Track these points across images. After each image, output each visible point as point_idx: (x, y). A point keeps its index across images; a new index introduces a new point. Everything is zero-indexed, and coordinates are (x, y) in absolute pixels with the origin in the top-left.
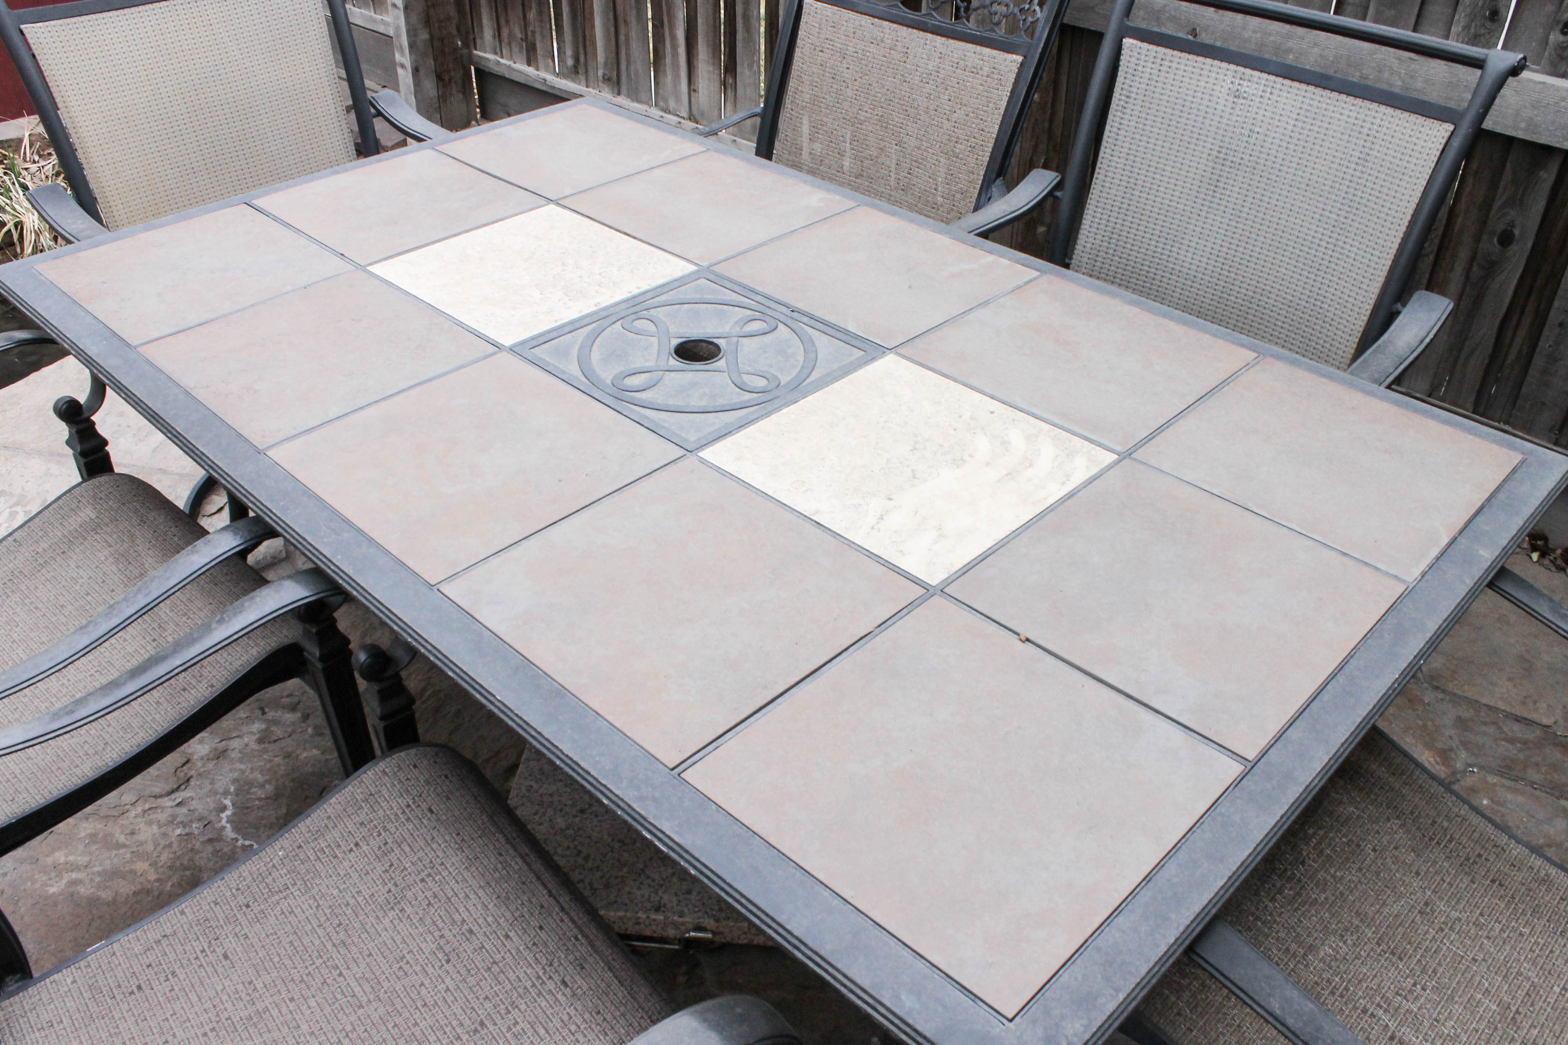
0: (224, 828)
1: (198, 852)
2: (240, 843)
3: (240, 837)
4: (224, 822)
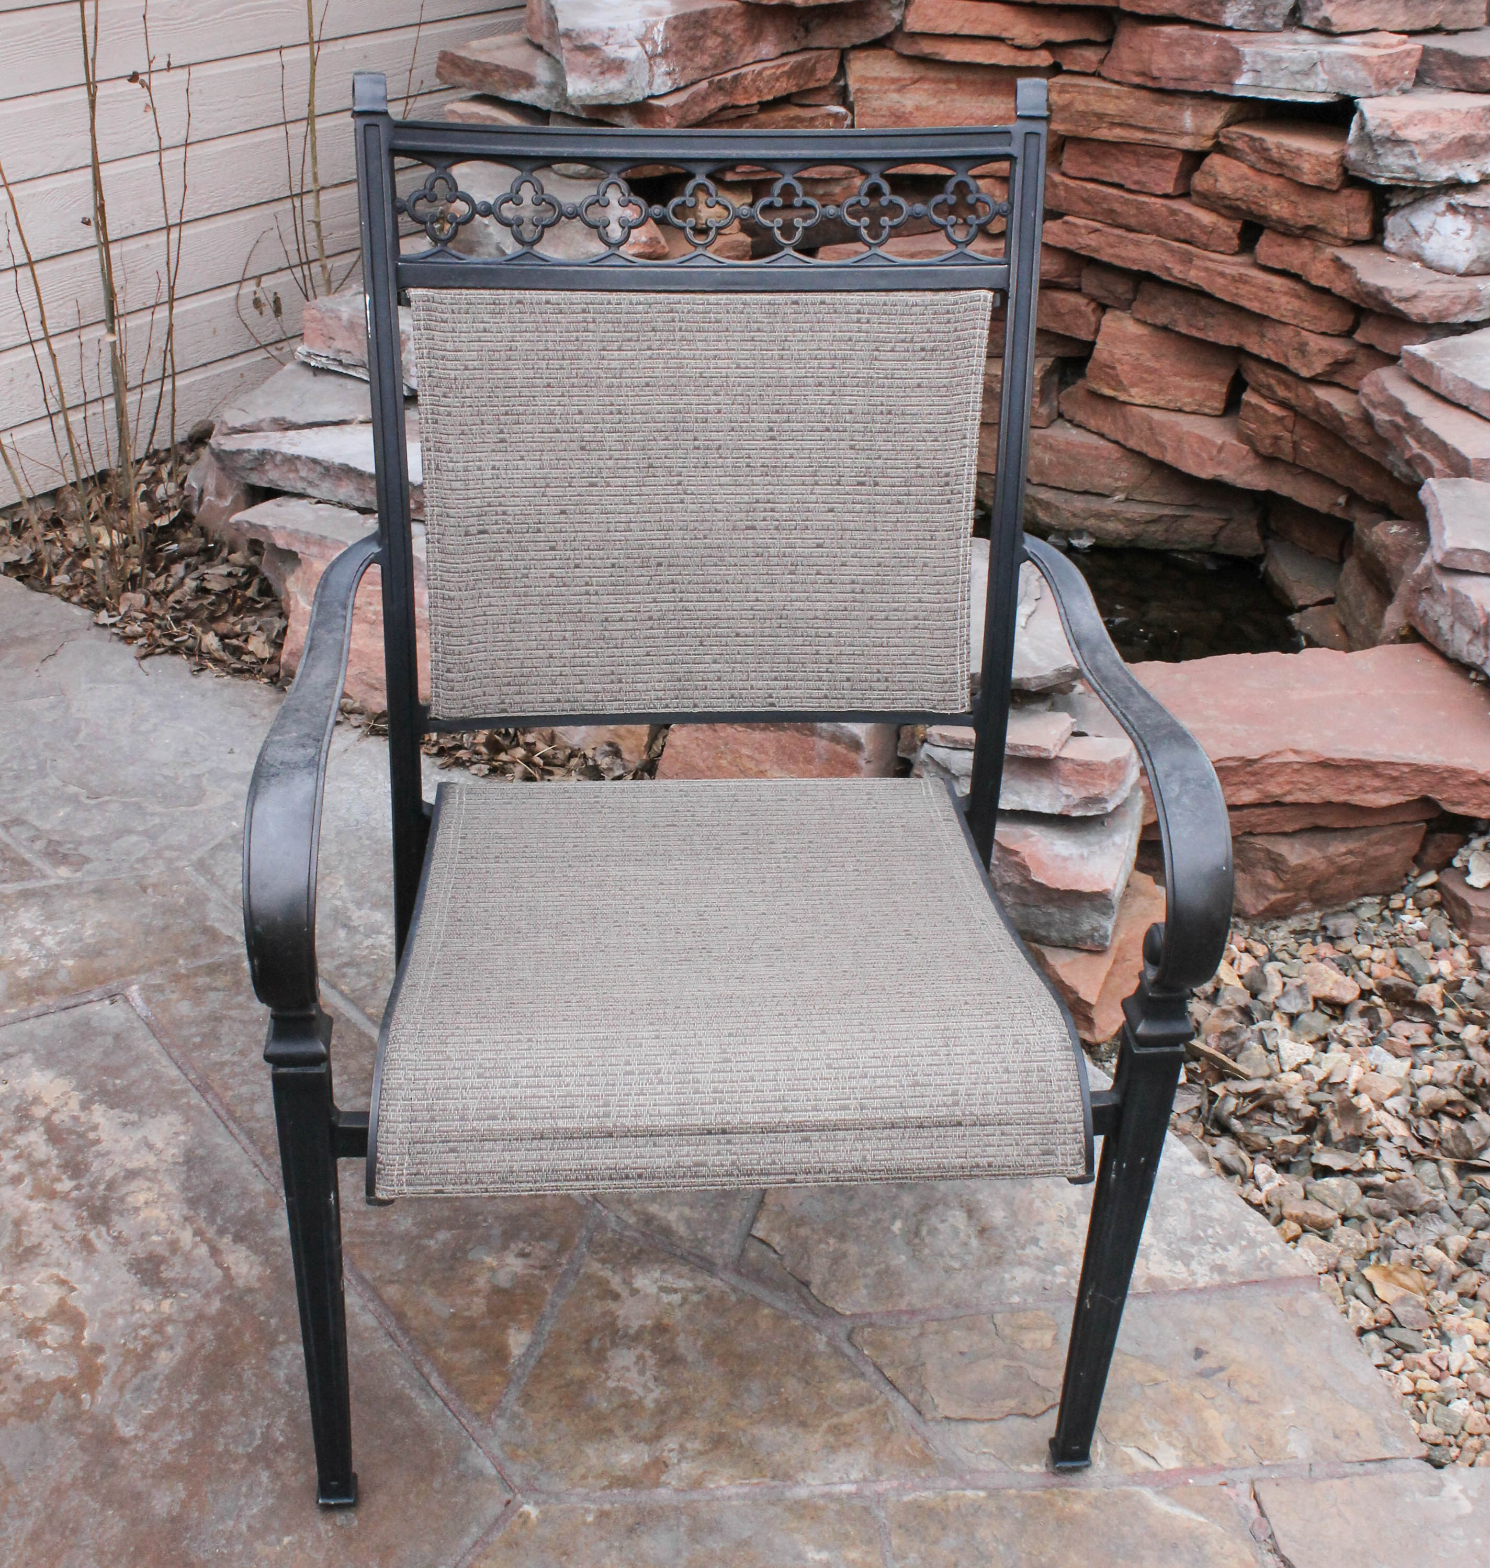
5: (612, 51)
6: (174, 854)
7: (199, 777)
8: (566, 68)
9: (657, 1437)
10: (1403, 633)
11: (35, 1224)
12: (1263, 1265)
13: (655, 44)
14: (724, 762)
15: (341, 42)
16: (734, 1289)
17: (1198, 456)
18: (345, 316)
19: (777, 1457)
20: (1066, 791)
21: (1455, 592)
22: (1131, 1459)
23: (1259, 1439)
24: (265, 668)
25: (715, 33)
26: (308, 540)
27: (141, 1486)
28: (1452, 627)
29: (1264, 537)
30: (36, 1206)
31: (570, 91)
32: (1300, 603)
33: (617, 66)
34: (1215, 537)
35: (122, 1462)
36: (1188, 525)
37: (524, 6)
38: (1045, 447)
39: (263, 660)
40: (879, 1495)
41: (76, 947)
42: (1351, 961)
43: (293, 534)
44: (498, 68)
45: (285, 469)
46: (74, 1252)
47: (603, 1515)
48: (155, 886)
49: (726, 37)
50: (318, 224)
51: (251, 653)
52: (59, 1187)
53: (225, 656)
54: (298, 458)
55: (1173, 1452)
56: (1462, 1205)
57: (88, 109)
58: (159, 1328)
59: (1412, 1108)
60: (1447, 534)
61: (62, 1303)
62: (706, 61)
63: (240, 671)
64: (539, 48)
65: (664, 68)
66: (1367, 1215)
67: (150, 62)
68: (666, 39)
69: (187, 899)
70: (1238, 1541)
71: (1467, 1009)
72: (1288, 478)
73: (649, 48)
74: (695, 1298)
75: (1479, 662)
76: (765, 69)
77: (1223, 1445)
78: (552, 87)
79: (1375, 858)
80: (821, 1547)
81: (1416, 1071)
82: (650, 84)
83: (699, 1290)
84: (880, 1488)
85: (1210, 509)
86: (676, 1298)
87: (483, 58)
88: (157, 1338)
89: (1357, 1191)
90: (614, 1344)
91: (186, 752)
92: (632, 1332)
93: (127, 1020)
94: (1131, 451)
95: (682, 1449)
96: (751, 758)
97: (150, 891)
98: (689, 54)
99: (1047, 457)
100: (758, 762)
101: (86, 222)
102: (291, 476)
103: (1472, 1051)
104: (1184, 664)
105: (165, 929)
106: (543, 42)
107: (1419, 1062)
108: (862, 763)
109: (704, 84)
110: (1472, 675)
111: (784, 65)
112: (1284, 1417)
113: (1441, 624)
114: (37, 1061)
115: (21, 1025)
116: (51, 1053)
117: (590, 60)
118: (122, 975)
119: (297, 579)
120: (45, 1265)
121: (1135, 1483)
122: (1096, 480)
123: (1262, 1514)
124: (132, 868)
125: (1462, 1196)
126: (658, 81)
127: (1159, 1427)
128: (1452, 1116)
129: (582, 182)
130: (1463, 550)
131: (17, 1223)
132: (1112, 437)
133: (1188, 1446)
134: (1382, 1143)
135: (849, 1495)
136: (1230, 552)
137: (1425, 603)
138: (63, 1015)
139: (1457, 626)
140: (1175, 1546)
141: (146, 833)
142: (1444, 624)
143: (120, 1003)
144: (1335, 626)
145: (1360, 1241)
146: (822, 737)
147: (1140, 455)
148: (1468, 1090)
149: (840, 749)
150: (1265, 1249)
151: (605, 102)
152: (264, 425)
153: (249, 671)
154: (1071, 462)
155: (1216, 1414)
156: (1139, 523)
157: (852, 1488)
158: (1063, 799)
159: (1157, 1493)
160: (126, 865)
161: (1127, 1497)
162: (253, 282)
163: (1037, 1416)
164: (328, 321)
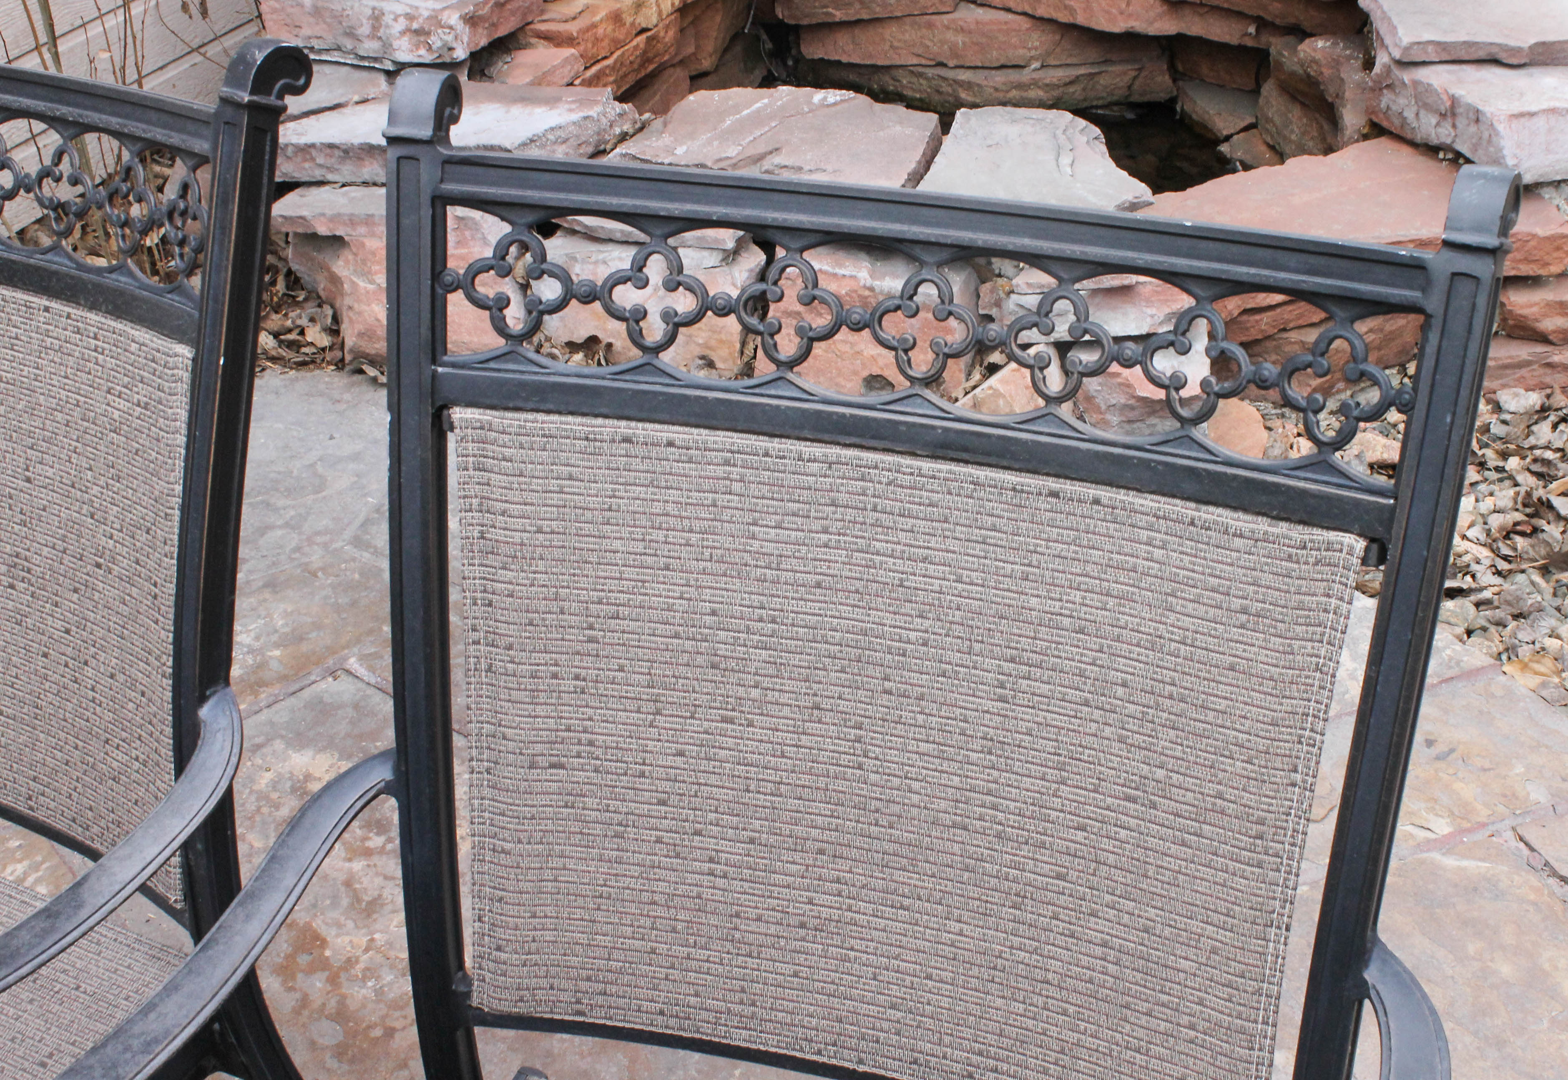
6: (327, 538)
7: (312, 465)
10: (1365, 131)
11: (365, 880)
12: (1453, 664)
17: (1108, 12)
20: (1150, 311)
21: (1416, 83)
22: (1411, 834)
23: (1505, 796)
24: (329, 356)
26: (353, 221)
27: (584, 1065)
28: (1417, 114)
29: (1175, 81)
30: (358, 866)
32: (1225, 133)
34: (1129, 87)
35: (556, 1051)
36: (1103, 80)
38: (956, 30)
39: (323, 349)
41: (275, 638)
42: (1389, 427)
43: (335, 218)
45: (299, 159)
48: (323, 569)
51: (312, 344)
52: (370, 844)
53: (283, 352)
54: (313, 146)
55: (1442, 821)
56: (1558, 602)
59: (1488, 535)
60: (1401, 32)
63: (303, 364)
66: (1487, 625)
69: (361, 574)
70: (1523, 873)
71: (1499, 446)
72: (1197, 19)
75: (1449, 141)
77: (1479, 807)
79: (1391, 332)
81: (1481, 503)
85: (1121, 62)
89: (1472, 609)
91: (286, 447)
93: (359, 690)
94: (1041, 19)
97: (320, 574)
99: (960, 39)
102: (307, 165)
103: (1520, 478)
104: (1190, 191)
105: (354, 604)
107: (1480, 496)
110: (1441, 155)
112: (1517, 775)
113: (1405, 114)
114: (289, 744)
115: (255, 717)
116: (299, 734)
118: (335, 653)
119: (347, 262)
121: (1422, 851)
122: (1010, 53)
123: (1532, 849)
124: (292, 560)
125: (1555, 595)
127: (1423, 805)
128: (1523, 534)
130: (1419, 43)
131: (348, 884)
132: (1019, 10)
133: (1452, 813)
134: (1474, 567)
136: (1146, 98)
137: (1386, 99)
138: (292, 699)
139: (1422, 113)
140: (1475, 889)
141: (287, 525)
142: (1409, 114)
143: (344, 677)
144: (1263, 148)
145: (1490, 647)
147: (1051, 21)
148: (1528, 510)
150: (1448, 652)
153: (313, 362)
154: (984, 40)
155: (1462, 785)
156: (1058, 86)
158: (1149, 319)
159: (1443, 854)
160: (283, 557)
161: (1422, 862)
163: (1323, 818)
164: (290, 10)
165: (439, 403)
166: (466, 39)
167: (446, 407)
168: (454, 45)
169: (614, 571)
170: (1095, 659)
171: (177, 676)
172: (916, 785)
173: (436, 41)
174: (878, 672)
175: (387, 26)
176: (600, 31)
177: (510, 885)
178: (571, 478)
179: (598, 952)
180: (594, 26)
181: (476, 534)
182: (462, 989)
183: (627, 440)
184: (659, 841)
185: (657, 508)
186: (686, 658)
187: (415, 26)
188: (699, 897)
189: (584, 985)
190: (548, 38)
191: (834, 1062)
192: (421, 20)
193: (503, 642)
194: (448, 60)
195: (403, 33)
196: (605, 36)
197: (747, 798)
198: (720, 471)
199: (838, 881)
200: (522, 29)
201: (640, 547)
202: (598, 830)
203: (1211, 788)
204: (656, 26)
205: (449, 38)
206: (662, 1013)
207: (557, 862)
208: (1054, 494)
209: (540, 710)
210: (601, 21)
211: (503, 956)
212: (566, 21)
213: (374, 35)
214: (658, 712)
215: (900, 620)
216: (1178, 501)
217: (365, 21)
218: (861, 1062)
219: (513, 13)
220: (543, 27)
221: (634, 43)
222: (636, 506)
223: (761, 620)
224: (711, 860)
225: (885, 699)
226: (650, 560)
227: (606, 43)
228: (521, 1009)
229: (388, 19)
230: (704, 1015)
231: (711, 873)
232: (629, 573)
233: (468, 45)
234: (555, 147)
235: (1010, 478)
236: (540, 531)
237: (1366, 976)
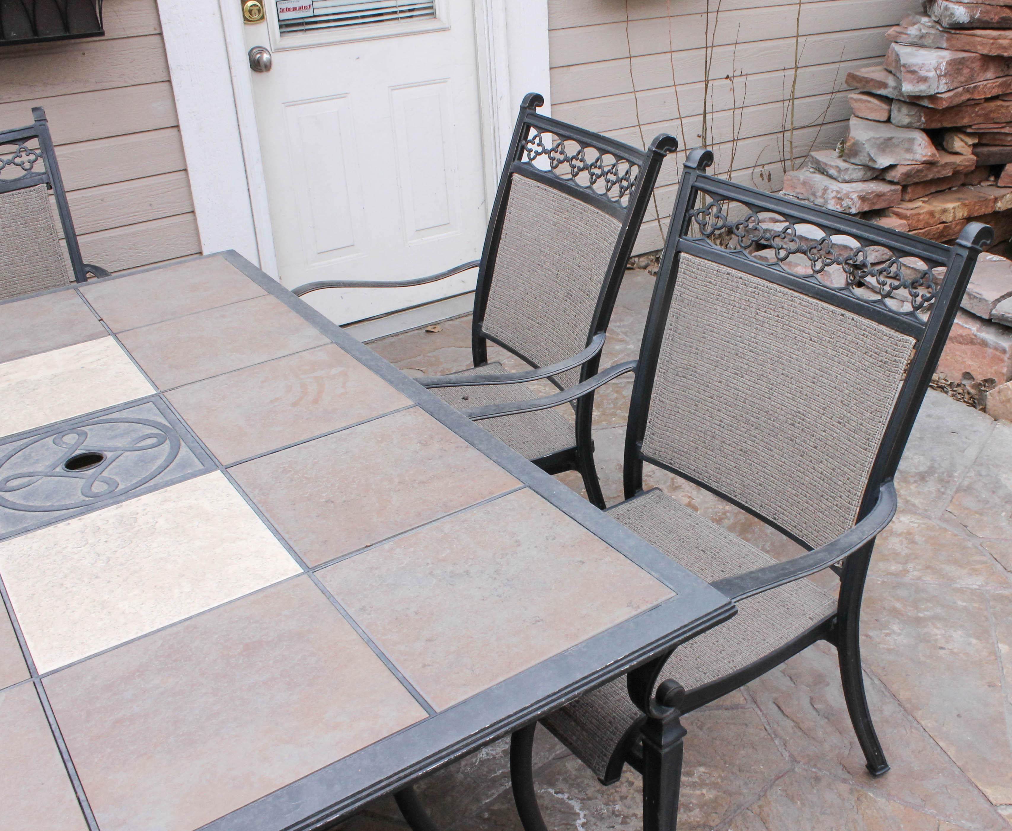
0: (581, 809)
1: (598, 791)
2: (566, 796)
3: (567, 801)
4: (582, 814)
5: (923, 73)
8: (903, 80)
9: (906, 563)
13: (941, 71)
14: (948, 357)
15: (804, 68)
16: (938, 525)
18: (802, 179)
19: (950, 574)
25: (968, 67)
31: (903, 89)
33: (925, 79)
37: (884, 56)
40: (987, 590)
44: (872, 80)
46: (693, 489)
47: (883, 582)
49: (972, 69)
50: (791, 142)
57: (704, 90)
58: (724, 513)
61: (690, 503)
62: (963, 79)
64: (890, 72)
65: (944, 81)
67: (734, 72)
68: (945, 69)
73: (938, 72)
74: (923, 526)
76: (988, 84)
78: (895, 88)
80: (964, 601)
82: (938, 88)
83: (924, 524)
84: (988, 588)
86: (916, 525)
87: (866, 76)
88: (724, 516)
90: (891, 535)
92: (898, 533)
95: (914, 568)
96: (960, 356)
98: (956, 76)
100: (963, 358)
101: (699, 136)
106: (892, 70)
108: (1006, 359)
109: (961, 89)
111: (997, 82)
117: (913, 77)
120: (683, 492)
126: (941, 87)
129: (905, 129)
135: (976, 589)
146: (990, 348)
149: (998, 353)
151: (918, 94)
152: (766, 220)
157: (977, 587)
162: (761, 167)
164: (794, 181)
165: (678, 250)
166: (858, 206)
167: (680, 252)
168: (852, 207)
169: (715, 316)
170: (841, 373)
171: (592, 326)
172: (784, 408)
173: (845, 203)
174: (782, 367)
175: (828, 194)
176: (921, 217)
177: (661, 413)
178: (710, 283)
179: (681, 444)
180: (919, 214)
181: (679, 294)
182: (639, 445)
183: (728, 274)
184: (707, 410)
185: (732, 298)
186: (729, 350)
187: (839, 196)
188: (714, 433)
189: (674, 454)
190: (898, 215)
191: (739, 501)
192: (842, 194)
193: (678, 331)
194: (848, 212)
195: (833, 198)
196: (923, 220)
197: (736, 402)
198: (753, 290)
199: (754, 437)
200: (888, 208)
201: (724, 310)
202: (691, 402)
203: (860, 421)
204: (951, 222)
205: (850, 203)
206: (694, 470)
207: (676, 410)
208: (842, 315)
209: (684, 357)
210: (923, 213)
211: (654, 437)
212: (908, 210)
213: (822, 197)
214: (717, 367)
215: (792, 350)
216: (874, 322)
217: (820, 190)
218: (746, 502)
219: (885, 201)
220: (896, 210)
221: (937, 226)
222: (727, 296)
223: (753, 342)
224: (721, 421)
225: (782, 377)
226: (726, 315)
227: (923, 223)
228: (654, 457)
229: (829, 191)
230: (706, 475)
231: (720, 425)
232: (720, 318)
233: (858, 208)
234: (872, 252)
235: (832, 308)
236: (697, 298)
237: (881, 489)
